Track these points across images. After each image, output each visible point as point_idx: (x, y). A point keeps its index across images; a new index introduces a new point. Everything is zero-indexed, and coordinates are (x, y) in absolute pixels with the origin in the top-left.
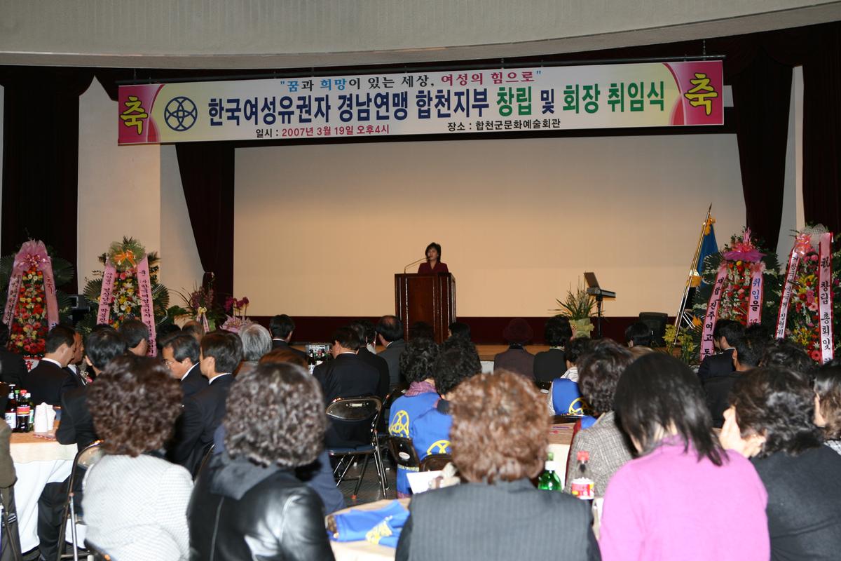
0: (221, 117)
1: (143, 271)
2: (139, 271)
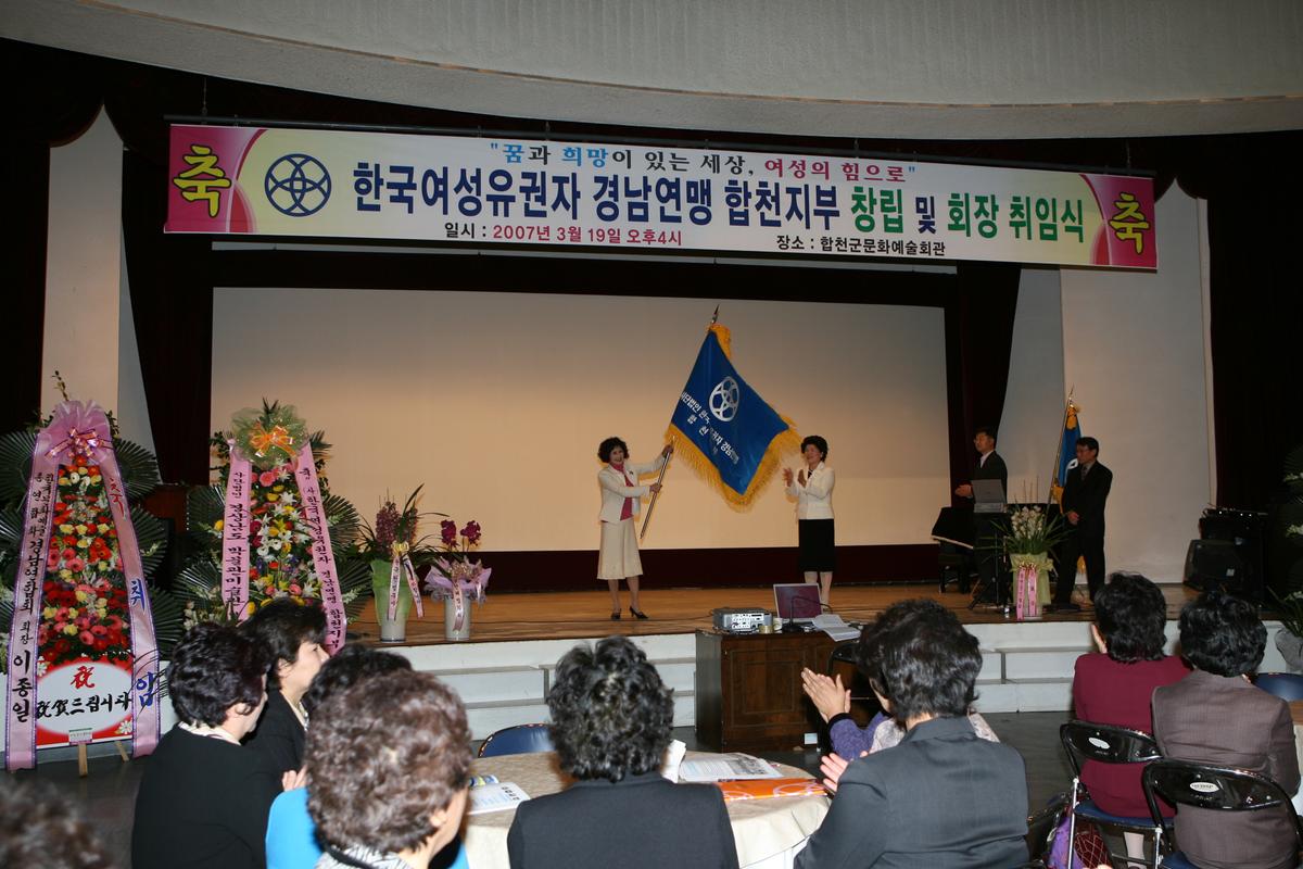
0: (377, 197)
1: (306, 469)
2: (300, 469)
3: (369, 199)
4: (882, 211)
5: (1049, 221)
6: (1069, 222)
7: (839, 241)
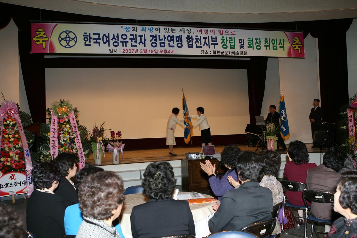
0: (90, 42)
1: (73, 118)
2: (71, 118)
3: (88, 43)
4: (230, 43)
5: (275, 45)
6: (281, 45)
7: (218, 52)
